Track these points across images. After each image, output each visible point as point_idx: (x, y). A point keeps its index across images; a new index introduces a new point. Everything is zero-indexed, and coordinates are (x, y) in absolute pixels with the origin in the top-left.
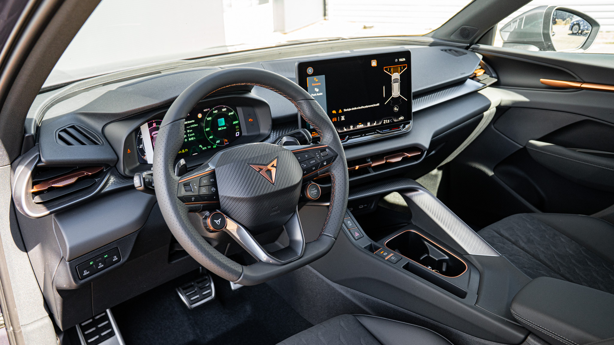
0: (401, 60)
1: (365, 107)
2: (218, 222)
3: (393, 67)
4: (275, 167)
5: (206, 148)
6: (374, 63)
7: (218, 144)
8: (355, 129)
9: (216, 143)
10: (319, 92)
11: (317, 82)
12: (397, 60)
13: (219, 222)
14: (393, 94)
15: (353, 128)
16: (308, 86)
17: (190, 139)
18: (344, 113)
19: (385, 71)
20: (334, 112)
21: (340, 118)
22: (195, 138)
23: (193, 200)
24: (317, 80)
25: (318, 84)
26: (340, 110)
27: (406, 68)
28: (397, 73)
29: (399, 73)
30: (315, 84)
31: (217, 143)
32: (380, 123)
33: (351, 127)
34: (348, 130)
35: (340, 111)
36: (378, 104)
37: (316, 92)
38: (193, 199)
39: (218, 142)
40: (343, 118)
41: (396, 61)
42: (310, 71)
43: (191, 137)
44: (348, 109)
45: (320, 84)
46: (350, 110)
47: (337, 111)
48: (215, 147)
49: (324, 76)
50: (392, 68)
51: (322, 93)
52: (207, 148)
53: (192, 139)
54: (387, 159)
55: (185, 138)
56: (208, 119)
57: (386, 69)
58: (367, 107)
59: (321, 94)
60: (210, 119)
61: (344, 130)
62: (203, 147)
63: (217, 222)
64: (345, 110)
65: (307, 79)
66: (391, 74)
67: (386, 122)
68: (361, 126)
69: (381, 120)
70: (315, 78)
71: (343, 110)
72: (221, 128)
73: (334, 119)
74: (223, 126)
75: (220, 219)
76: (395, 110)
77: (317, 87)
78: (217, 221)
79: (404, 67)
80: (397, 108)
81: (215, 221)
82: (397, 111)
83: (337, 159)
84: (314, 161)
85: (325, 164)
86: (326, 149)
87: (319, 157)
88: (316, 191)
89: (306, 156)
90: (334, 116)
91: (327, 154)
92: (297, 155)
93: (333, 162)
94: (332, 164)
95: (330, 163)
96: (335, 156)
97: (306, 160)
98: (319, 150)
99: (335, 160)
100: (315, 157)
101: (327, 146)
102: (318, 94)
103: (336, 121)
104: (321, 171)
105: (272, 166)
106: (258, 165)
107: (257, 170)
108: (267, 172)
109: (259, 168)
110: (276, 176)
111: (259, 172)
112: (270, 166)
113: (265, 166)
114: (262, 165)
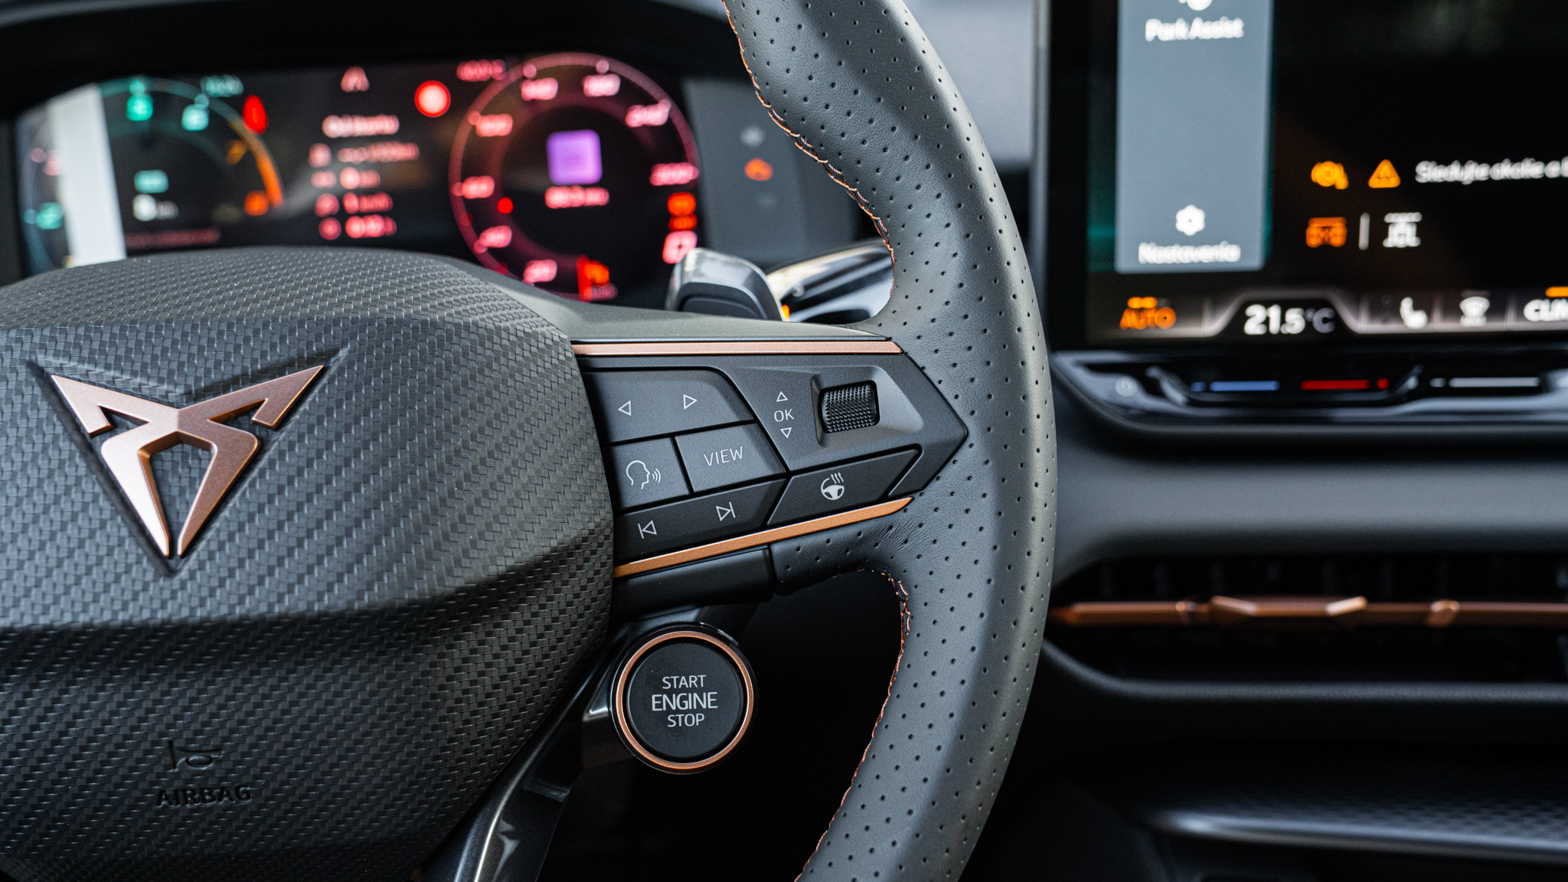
4: (253, 427)
8: (1509, 323)
10: (1209, 16)
15: (1489, 314)
18: (1410, 195)
20: (1329, 175)
21: (1380, 230)
22: (391, 227)
26: (1386, 168)
33: (1476, 306)
34: (1441, 325)
35: (1385, 177)
37: (1189, 16)
40: (1402, 231)
44: (1464, 165)
46: (1472, 172)
47: (1358, 173)
51: (1239, 25)
56: (486, 127)
59: (1231, 29)
60: (498, 126)
61: (1395, 313)
64: (1428, 172)
68: (1562, 312)
71: (1406, 172)
72: (571, 197)
73: (1326, 227)
74: (585, 187)
83: (950, 472)
84: (738, 454)
85: (833, 492)
86: (870, 371)
87: (787, 432)
88: (707, 701)
89: (689, 401)
90: (1328, 202)
91: (870, 412)
92: (610, 384)
93: (914, 490)
94: (904, 509)
95: (884, 498)
96: (934, 447)
97: (672, 436)
98: (808, 370)
99: (935, 476)
100: (756, 420)
101: (891, 348)
102: (1199, 27)
103: (1338, 241)
104: (798, 541)
105: (236, 418)
106: (111, 385)
107: (93, 422)
108: (166, 455)
109: (107, 413)
110: (235, 500)
111: (88, 445)
112: (215, 414)
113: (164, 400)
114: (137, 393)
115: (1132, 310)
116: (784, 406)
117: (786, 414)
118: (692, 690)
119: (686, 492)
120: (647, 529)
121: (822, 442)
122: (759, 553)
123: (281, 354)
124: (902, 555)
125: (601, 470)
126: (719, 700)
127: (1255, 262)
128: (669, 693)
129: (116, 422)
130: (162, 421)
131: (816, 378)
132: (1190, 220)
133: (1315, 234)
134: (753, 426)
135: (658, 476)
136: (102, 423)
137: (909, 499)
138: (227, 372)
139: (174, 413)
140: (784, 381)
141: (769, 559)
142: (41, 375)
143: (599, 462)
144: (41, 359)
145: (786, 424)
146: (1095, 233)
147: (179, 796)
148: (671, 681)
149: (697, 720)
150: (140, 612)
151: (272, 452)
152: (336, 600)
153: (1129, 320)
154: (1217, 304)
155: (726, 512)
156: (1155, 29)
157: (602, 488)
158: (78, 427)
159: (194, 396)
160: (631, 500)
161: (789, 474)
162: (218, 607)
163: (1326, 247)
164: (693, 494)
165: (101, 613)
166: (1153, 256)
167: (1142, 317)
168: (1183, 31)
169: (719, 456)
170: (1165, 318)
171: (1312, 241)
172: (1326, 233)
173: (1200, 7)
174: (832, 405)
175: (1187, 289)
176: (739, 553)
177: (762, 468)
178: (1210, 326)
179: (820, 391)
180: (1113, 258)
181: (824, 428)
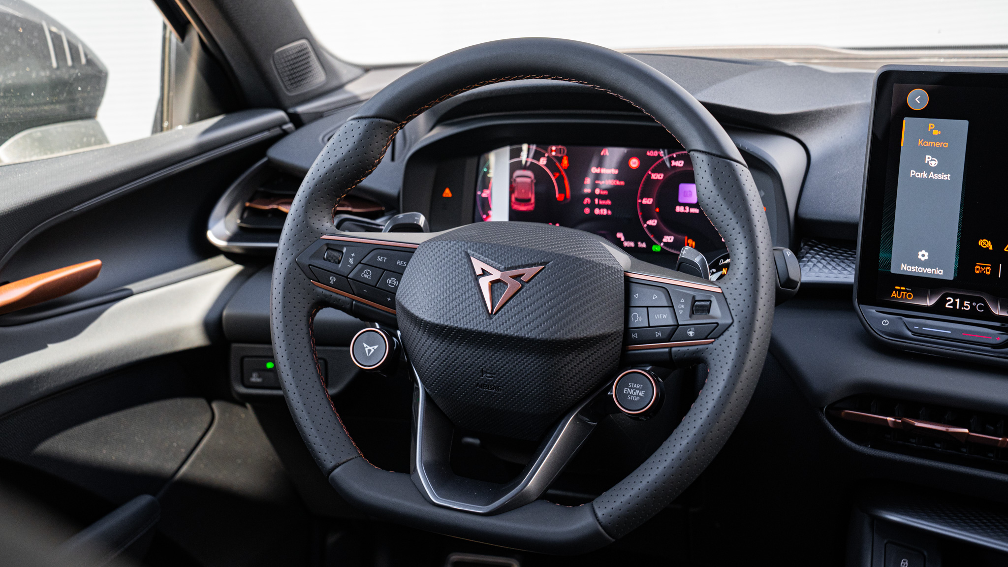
2: (369, 351)
4: (521, 281)
5: (632, 244)
7: (666, 244)
9: (661, 241)
10: (936, 170)
11: (936, 139)
13: (373, 350)
16: (902, 145)
17: (597, 211)
20: (986, 244)
22: (610, 212)
23: (332, 282)
24: (936, 132)
25: (937, 144)
30: (928, 144)
31: (664, 240)
37: (928, 169)
38: (333, 279)
39: (668, 239)
42: (918, 99)
43: (600, 207)
45: (946, 145)
47: (998, 245)
48: (656, 248)
49: (965, 124)
51: (949, 175)
52: (636, 244)
53: (604, 212)
55: (587, 205)
56: (654, 176)
59: (947, 177)
60: (659, 176)
62: (626, 240)
63: (366, 349)
65: (904, 121)
70: (933, 126)
72: (685, 209)
73: (983, 267)
74: (691, 206)
75: (376, 347)
77: (934, 152)
78: (369, 348)
81: (365, 345)
83: (727, 334)
84: (665, 316)
85: (691, 333)
86: (711, 297)
87: (681, 312)
88: (641, 394)
89: (655, 297)
90: (984, 256)
91: (707, 309)
92: (634, 287)
93: (716, 338)
94: (712, 343)
95: (706, 338)
96: (724, 325)
97: (647, 307)
98: (692, 293)
99: (722, 334)
100: (673, 307)
101: (719, 291)
102: (932, 175)
103: (988, 273)
104: (679, 347)
105: (517, 277)
106: (485, 262)
107: (479, 272)
108: (496, 285)
109: (483, 270)
110: (511, 301)
111: (476, 279)
112: (511, 275)
113: (498, 269)
114: (492, 266)
115: (896, 290)
116: (682, 303)
117: (683, 306)
118: (638, 389)
119: (647, 326)
120: (635, 336)
121: (690, 316)
122: (667, 350)
123: (533, 261)
124: (710, 358)
125: (623, 313)
126: (645, 394)
127: (951, 278)
128: (630, 389)
129: (485, 273)
130: (496, 275)
131: (694, 297)
132: (923, 255)
133: (978, 269)
134: (672, 309)
135: (640, 319)
136: (481, 273)
137: (713, 340)
138: (517, 264)
139: (500, 273)
140: (685, 295)
141: (670, 352)
142: (468, 256)
143: (623, 311)
144: (469, 251)
145: (682, 309)
146: (882, 254)
147: (482, 386)
148: (632, 385)
149: (637, 399)
150: (480, 328)
151: (524, 290)
152: (532, 335)
153: (894, 294)
154: (933, 294)
155: (658, 334)
156: (913, 173)
157: (622, 319)
158: (475, 273)
159: (507, 269)
160: (631, 326)
161: (678, 325)
162: (500, 331)
163: (982, 274)
164: (649, 327)
165: (470, 326)
166: (907, 269)
167: (900, 294)
168: (925, 175)
169: (660, 316)
170: (910, 296)
171: (977, 272)
172: (982, 269)
173: (933, 165)
174: (697, 306)
175: (921, 285)
176: (661, 348)
177: (671, 322)
178: (930, 302)
179: (694, 300)
180: (889, 267)
181: (692, 313)
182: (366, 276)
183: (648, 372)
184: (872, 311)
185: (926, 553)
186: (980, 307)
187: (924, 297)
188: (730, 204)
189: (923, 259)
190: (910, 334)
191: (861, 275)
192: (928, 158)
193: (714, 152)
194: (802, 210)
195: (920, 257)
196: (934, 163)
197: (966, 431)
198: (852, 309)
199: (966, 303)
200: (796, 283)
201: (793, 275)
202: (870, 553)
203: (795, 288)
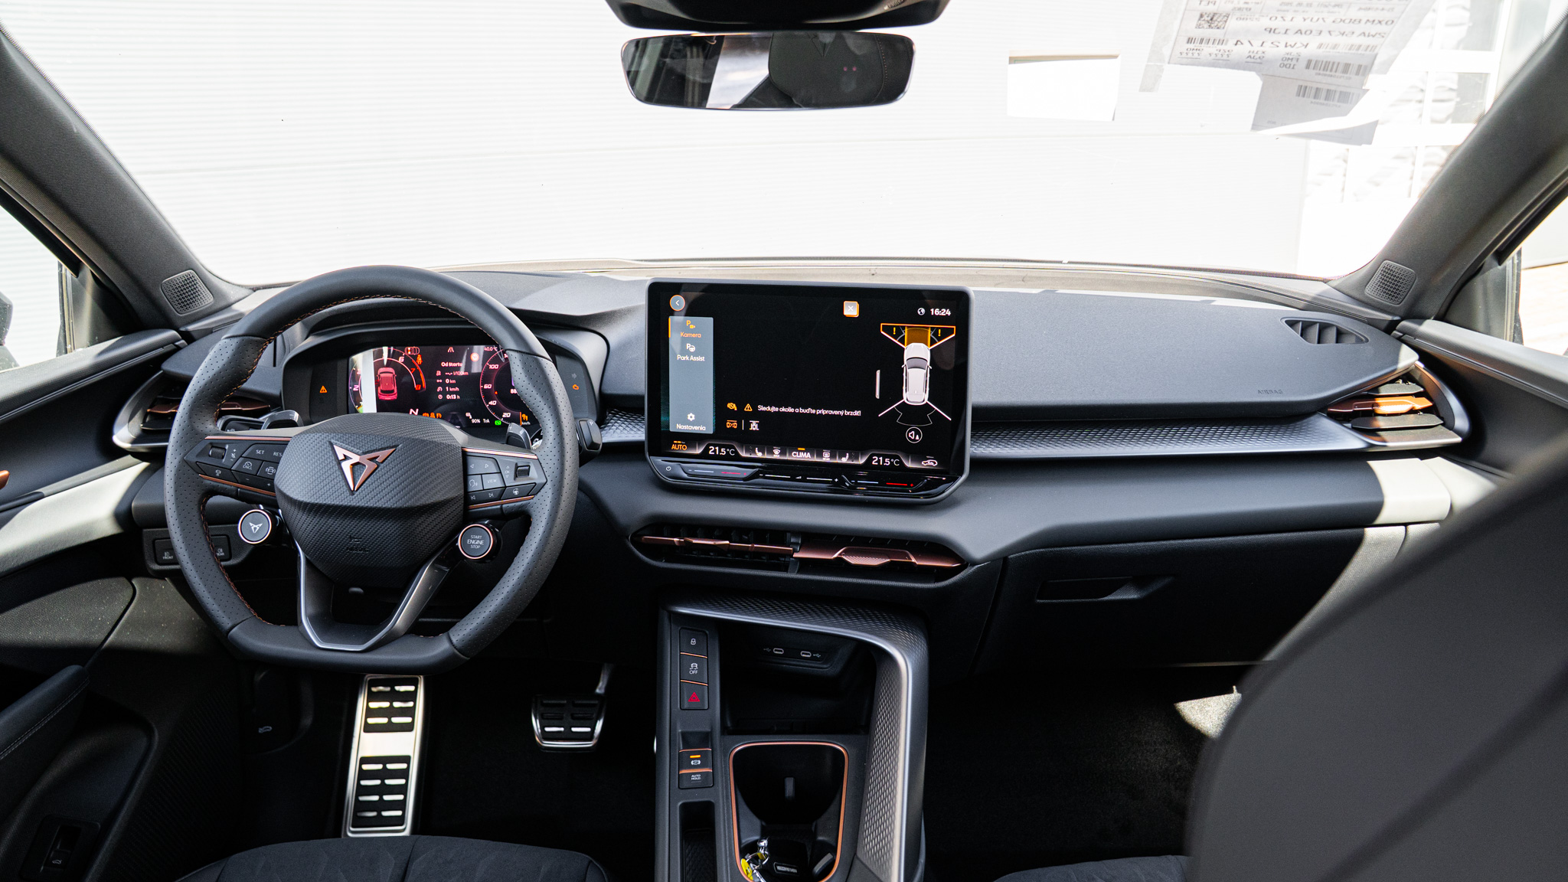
0: (937, 312)
1: (819, 412)
2: (255, 528)
3: (908, 327)
4: (376, 463)
5: (479, 421)
6: (851, 309)
7: (505, 419)
8: (787, 458)
9: (501, 417)
10: (695, 354)
11: (692, 331)
12: (923, 311)
13: (258, 528)
14: (905, 395)
15: (781, 454)
16: (670, 337)
17: (448, 397)
18: (757, 414)
19: (882, 332)
20: (732, 406)
21: (748, 425)
22: (458, 397)
23: (218, 475)
24: (692, 327)
25: (693, 335)
26: (748, 406)
27: (954, 335)
28: (922, 345)
29: (927, 345)
30: (687, 335)
31: (504, 416)
32: (862, 461)
33: (777, 452)
34: (767, 457)
35: (748, 408)
36: (857, 413)
37: (689, 353)
38: (218, 472)
39: (506, 415)
40: (754, 426)
41: (919, 313)
42: (678, 302)
43: (451, 393)
44: (771, 407)
45: (700, 336)
46: (774, 409)
47: (741, 406)
48: (498, 423)
49: (711, 320)
50: (906, 330)
51: (704, 358)
52: (482, 421)
53: (454, 397)
54: (846, 553)
55: (440, 393)
56: (491, 367)
57: (888, 330)
58: (824, 412)
59: (702, 359)
60: (495, 367)
61: (755, 452)
62: (473, 418)
63: (253, 528)
64: (762, 408)
65: (670, 319)
66: (904, 344)
67: (879, 461)
68: (804, 456)
69: (863, 454)
70: (691, 322)
71: (755, 407)
75: (260, 525)
76: (910, 438)
77: (692, 341)
78: (255, 526)
79: (946, 332)
80: (917, 432)
81: (251, 524)
82: (915, 440)
83: (543, 490)
84: (495, 481)
85: (516, 493)
86: (529, 463)
87: (507, 476)
88: (481, 543)
89: (487, 466)
90: (732, 415)
91: (527, 473)
92: (471, 460)
93: (535, 495)
94: (533, 498)
95: (528, 495)
96: (540, 483)
97: (481, 474)
98: (515, 461)
99: (539, 491)
100: (501, 473)
101: (535, 457)
102: (692, 358)
103: (736, 427)
104: (508, 505)
105: (372, 460)
106: (346, 449)
107: (341, 457)
108: (356, 467)
109: (345, 456)
110: (369, 480)
111: (339, 462)
112: (368, 458)
113: (357, 454)
114: (352, 451)
115: (675, 444)
116: (508, 469)
117: (508, 472)
118: (478, 539)
119: (482, 489)
120: (473, 498)
121: (515, 479)
122: (499, 507)
123: (386, 445)
124: (531, 510)
125: (463, 481)
126: (484, 542)
127: (712, 432)
128: (473, 539)
129: (346, 458)
130: (356, 459)
131: (517, 464)
132: (691, 417)
133: (729, 425)
135: (476, 484)
136: (343, 458)
137: (533, 496)
138: (373, 448)
139: (359, 457)
140: (509, 463)
141: (501, 508)
142: (331, 444)
143: (462, 479)
144: (332, 441)
145: (508, 474)
146: (663, 419)
147: (352, 549)
148: (473, 536)
149: (478, 547)
150: (345, 503)
151: (379, 469)
152: (388, 505)
153: (674, 447)
154: (700, 445)
155: (491, 495)
156: (679, 357)
157: (462, 486)
158: (338, 458)
159: (365, 453)
160: (470, 490)
161: (506, 487)
162: (362, 504)
163: (732, 428)
164: (484, 490)
165: (337, 502)
166: (680, 427)
167: (678, 447)
168: (687, 358)
169: (491, 481)
170: (684, 447)
171: (728, 427)
172: (732, 424)
173: (692, 351)
174: (520, 470)
175: (691, 439)
176: (494, 506)
177: (500, 485)
178: (699, 451)
179: (517, 467)
180: (668, 427)
181: (516, 476)
182: (248, 468)
183: (486, 525)
184: (659, 460)
185: (707, 632)
186: (732, 452)
187: (694, 447)
188: (539, 390)
189: (691, 420)
190: (685, 475)
191: (650, 433)
192: (688, 346)
193: (524, 350)
194: (604, 387)
195: (689, 418)
196: (693, 349)
197: (728, 542)
198: (645, 460)
199: (722, 450)
200: (598, 445)
201: (596, 440)
202: (669, 641)
203: (598, 449)
